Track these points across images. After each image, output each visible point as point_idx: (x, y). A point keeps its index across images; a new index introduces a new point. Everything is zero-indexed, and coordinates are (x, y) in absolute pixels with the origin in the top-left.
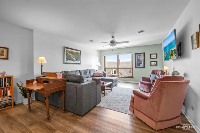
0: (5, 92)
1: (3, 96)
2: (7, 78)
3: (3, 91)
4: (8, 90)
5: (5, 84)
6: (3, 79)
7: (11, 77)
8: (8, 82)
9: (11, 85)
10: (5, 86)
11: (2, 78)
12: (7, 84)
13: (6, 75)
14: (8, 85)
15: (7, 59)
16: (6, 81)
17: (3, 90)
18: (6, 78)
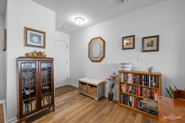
0: (151, 93)
1: (150, 97)
2: (154, 76)
3: (149, 92)
4: (154, 92)
5: (152, 83)
6: (150, 76)
7: (158, 76)
8: (155, 82)
9: (158, 87)
10: (152, 86)
11: (148, 75)
12: (154, 84)
13: (153, 72)
14: (154, 86)
15: (157, 50)
16: (152, 80)
17: (149, 90)
18: (152, 76)
